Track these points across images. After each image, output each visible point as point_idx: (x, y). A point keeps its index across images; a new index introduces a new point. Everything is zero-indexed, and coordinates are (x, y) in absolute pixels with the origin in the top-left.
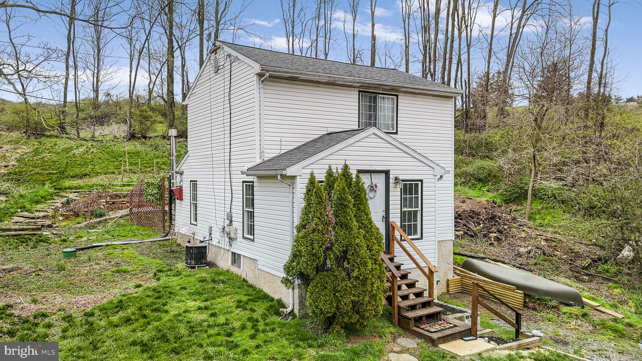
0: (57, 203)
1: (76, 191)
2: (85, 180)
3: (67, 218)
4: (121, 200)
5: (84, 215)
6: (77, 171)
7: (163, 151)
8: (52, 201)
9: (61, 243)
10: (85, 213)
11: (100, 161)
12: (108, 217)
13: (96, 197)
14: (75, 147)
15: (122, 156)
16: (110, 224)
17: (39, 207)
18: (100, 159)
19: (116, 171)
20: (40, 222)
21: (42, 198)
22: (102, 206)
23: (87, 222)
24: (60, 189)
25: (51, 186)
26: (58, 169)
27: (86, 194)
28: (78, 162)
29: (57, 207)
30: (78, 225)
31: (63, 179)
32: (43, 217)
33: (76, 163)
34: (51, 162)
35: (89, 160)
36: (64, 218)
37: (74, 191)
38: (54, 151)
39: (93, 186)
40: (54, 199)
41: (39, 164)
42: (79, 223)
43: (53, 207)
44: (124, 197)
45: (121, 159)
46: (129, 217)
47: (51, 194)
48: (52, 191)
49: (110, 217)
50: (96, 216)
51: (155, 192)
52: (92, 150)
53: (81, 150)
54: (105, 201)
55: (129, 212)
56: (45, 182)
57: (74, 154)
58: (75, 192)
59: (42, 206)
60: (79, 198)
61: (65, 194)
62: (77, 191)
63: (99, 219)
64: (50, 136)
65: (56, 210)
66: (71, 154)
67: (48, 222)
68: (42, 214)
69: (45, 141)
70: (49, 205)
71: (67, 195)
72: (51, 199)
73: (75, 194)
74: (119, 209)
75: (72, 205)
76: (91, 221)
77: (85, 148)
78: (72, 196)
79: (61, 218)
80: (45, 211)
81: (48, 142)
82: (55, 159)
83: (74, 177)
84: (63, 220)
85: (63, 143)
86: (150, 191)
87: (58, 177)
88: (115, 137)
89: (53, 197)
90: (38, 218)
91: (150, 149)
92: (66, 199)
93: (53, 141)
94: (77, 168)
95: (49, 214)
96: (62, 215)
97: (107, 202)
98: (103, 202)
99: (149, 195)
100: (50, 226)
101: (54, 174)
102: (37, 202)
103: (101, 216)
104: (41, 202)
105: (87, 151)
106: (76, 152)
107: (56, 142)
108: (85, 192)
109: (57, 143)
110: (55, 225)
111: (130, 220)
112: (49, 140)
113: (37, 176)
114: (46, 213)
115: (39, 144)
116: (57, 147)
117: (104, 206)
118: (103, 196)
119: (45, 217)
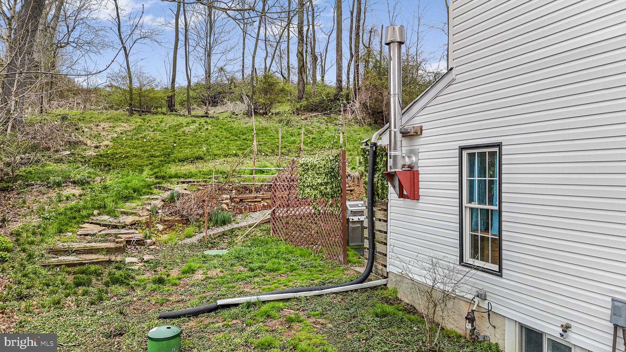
0: (157, 199)
1: (185, 180)
2: (198, 164)
3: (170, 226)
4: (252, 195)
5: (197, 221)
6: (187, 152)
7: (299, 127)
8: (148, 197)
9: (154, 286)
10: (198, 217)
11: (218, 140)
12: (236, 226)
13: (216, 191)
14: (185, 124)
15: (245, 134)
16: (240, 238)
17: (128, 206)
18: (217, 136)
19: (240, 153)
20: (124, 235)
21: (134, 192)
22: (225, 206)
23: (202, 235)
24: (163, 178)
25: (151, 173)
26: (163, 151)
27: (200, 185)
28: (188, 141)
29: (155, 207)
30: (188, 241)
31: (169, 163)
32: (132, 225)
33: (186, 142)
34: (155, 141)
35: (203, 138)
36: (165, 227)
37: (183, 180)
38: (159, 128)
39: (210, 173)
40: (152, 194)
41: (139, 143)
42: (190, 237)
43: (149, 207)
44: (258, 190)
45: (244, 137)
46: (270, 226)
47: (149, 185)
48: (152, 180)
49: (239, 225)
50: (217, 224)
51: (319, 181)
52: (206, 127)
53: (193, 127)
54: (228, 196)
55: (269, 216)
56: (144, 168)
57: (184, 132)
58: (183, 183)
59: (134, 205)
60: (189, 193)
61: (169, 185)
62: (188, 180)
63: (221, 229)
64: (156, 113)
65: (154, 212)
66: (180, 132)
67: (138, 235)
68: (129, 219)
69: (150, 118)
70: (144, 204)
71: (172, 187)
72: (148, 193)
73: (184, 185)
74: (250, 210)
75: (178, 204)
76: (211, 232)
77: (197, 125)
78: (178, 188)
79: (160, 227)
80: (135, 214)
81: (154, 119)
82: (160, 138)
83: (184, 161)
84: (164, 229)
85: (171, 120)
86: (309, 179)
87: (161, 161)
88: (233, 113)
89: (151, 189)
90: (124, 227)
91: (280, 125)
92: (169, 193)
93: (159, 118)
94: (187, 148)
95: (141, 219)
96: (163, 221)
97: (231, 199)
98: (227, 199)
99: (308, 186)
100: (140, 243)
101: (156, 157)
102: (127, 198)
103: (224, 222)
104: (133, 198)
105: (200, 129)
106: (187, 129)
107: (163, 118)
108: (198, 182)
109: (164, 120)
110: (149, 241)
111: (271, 231)
112: (155, 117)
113: (134, 159)
114: (137, 218)
115: (142, 121)
116: (163, 124)
117: (228, 205)
118: (225, 190)
119: (135, 224)
